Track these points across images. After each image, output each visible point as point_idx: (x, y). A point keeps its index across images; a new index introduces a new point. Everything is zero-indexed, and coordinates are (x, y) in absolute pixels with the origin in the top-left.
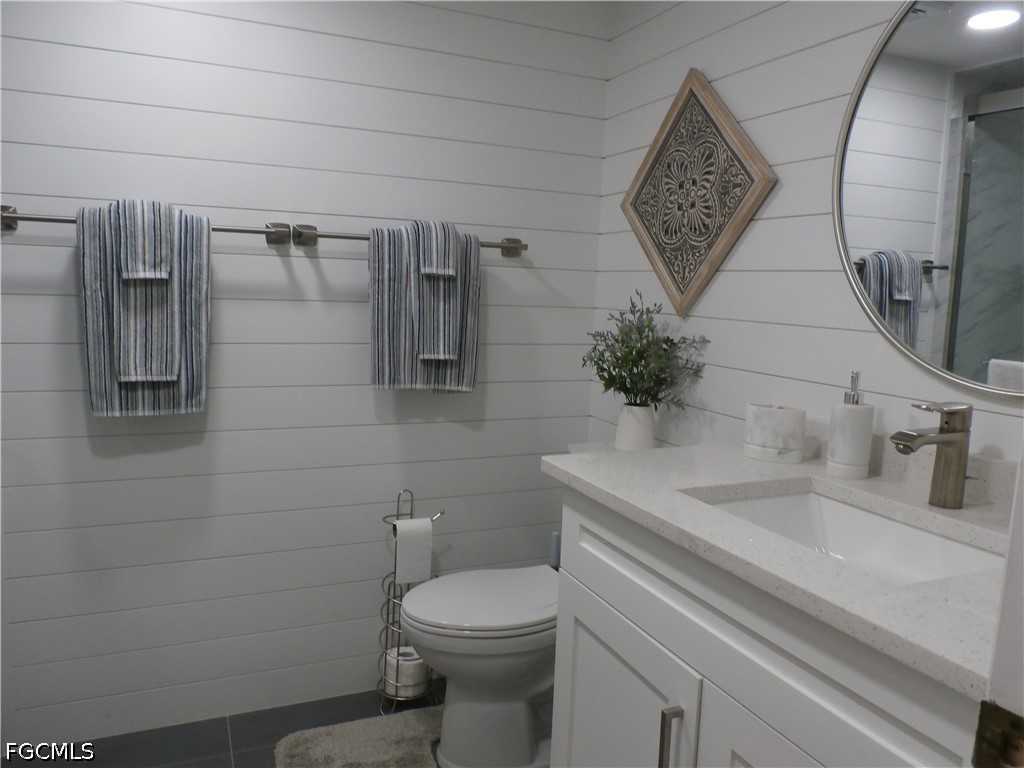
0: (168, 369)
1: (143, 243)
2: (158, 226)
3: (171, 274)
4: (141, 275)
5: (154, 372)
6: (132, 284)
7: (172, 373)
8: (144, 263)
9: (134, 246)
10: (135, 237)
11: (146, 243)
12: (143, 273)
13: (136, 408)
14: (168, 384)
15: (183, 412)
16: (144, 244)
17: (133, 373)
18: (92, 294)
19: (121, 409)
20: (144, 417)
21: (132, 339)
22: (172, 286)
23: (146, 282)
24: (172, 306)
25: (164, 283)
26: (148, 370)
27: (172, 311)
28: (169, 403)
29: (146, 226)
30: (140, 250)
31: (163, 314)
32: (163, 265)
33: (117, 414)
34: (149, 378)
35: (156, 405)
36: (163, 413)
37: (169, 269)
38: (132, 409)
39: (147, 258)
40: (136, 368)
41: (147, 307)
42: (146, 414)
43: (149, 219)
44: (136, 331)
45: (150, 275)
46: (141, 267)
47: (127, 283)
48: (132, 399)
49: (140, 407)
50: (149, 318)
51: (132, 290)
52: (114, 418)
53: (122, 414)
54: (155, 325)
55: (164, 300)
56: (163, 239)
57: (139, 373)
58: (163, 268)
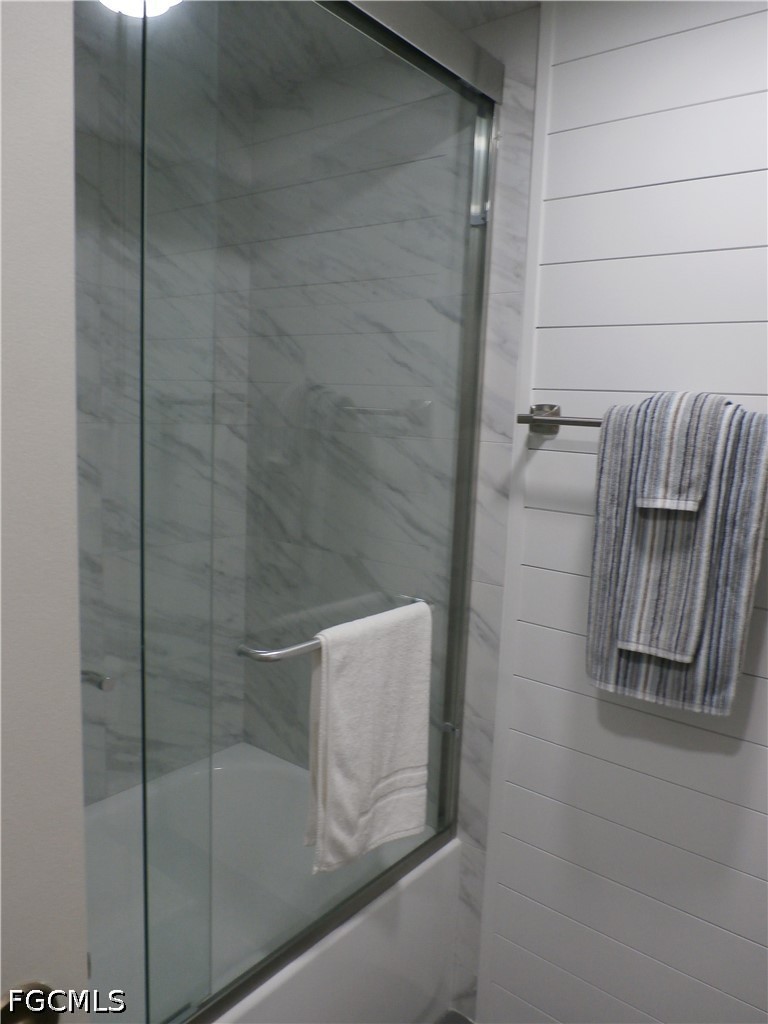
0: (680, 645)
1: (669, 457)
2: (693, 432)
3: (703, 504)
4: (659, 504)
5: (661, 645)
6: (651, 515)
7: (684, 651)
8: (666, 486)
9: (657, 460)
10: (659, 448)
11: (673, 458)
12: (663, 501)
13: (634, 686)
14: (680, 666)
15: (697, 709)
16: (669, 459)
17: (634, 639)
18: (604, 523)
19: (617, 683)
20: (643, 702)
21: (641, 591)
22: (703, 522)
23: (669, 514)
24: (700, 552)
25: (694, 517)
26: (653, 640)
27: (699, 560)
28: (678, 692)
29: (676, 432)
30: (663, 467)
31: (685, 562)
32: (692, 490)
33: (611, 688)
34: (653, 651)
35: (660, 690)
36: (668, 703)
37: (700, 497)
38: (631, 687)
39: (671, 479)
40: (639, 632)
41: (666, 550)
42: (647, 699)
43: (683, 421)
44: (647, 581)
45: (670, 504)
46: (661, 492)
47: (644, 513)
48: (632, 673)
49: (641, 687)
50: (666, 566)
51: (650, 523)
52: (607, 692)
53: (616, 689)
54: (673, 576)
55: (689, 542)
56: (698, 451)
57: (642, 640)
58: (692, 496)
